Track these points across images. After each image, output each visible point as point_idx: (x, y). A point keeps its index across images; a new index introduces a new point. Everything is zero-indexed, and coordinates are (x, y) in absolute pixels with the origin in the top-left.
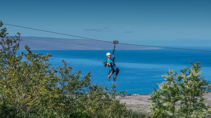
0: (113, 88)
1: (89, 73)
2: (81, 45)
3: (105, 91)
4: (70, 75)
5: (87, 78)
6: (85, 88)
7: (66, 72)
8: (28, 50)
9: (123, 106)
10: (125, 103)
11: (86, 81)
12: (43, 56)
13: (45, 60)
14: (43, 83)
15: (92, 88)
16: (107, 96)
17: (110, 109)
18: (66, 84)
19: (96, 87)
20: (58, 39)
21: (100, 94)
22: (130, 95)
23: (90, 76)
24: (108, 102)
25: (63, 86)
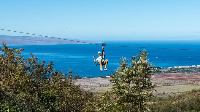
0: (70, 73)
1: (52, 63)
2: (41, 41)
3: (64, 76)
4: (37, 64)
5: (50, 67)
6: (49, 74)
7: (34, 62)
8: (5, 46)
9: (78, 87)
10: (80, 85)
11: (49, 69)
12: (17, 50)
13: (19, 53)
14: (18, 71)
15: (54, 74)
16: (66, 80)
17: (69, 90)
18: (34, 71)
19: (57, 73)
20: (23, 37)
21: (61, 79)
22: (80, 78)
23: (52, 65)
24: (67, 84)
25: (31, 72)
